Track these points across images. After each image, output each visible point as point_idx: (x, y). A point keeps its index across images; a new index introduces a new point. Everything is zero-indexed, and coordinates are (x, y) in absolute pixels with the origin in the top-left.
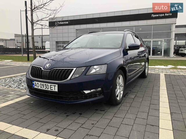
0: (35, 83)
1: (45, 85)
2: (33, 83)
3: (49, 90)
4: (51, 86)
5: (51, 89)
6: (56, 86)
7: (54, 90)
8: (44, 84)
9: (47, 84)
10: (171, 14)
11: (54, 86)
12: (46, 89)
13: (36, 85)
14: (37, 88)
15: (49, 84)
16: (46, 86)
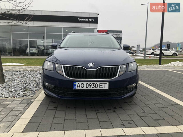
0: (79, 84)
1: (92, 85)
2: (75, 84)
3: (98, 88)
4: (101, 85)
5: (100, 88)
6: (106, 84)
7: (104, 88)
8: (92, 83)
9: (95, 83)
10: (93, 20)
11: (104, 84)
12: (95, 88)
13: (79, 86)
14: (81, 88)
15: (98, 83)
16: (95, 85)
